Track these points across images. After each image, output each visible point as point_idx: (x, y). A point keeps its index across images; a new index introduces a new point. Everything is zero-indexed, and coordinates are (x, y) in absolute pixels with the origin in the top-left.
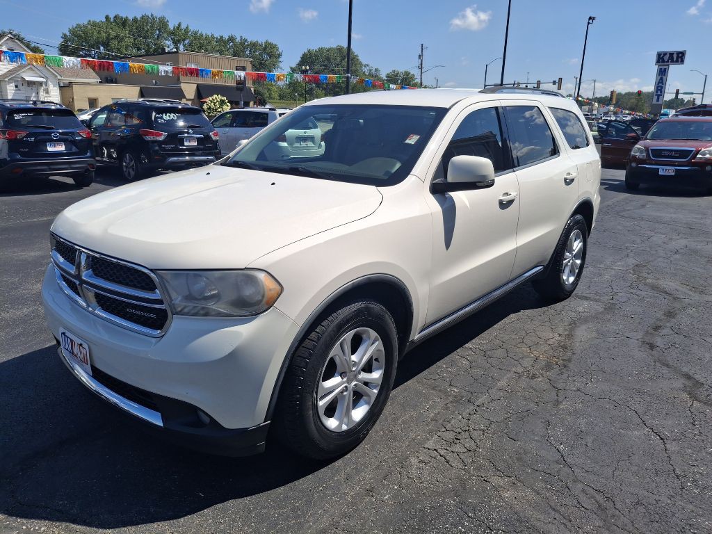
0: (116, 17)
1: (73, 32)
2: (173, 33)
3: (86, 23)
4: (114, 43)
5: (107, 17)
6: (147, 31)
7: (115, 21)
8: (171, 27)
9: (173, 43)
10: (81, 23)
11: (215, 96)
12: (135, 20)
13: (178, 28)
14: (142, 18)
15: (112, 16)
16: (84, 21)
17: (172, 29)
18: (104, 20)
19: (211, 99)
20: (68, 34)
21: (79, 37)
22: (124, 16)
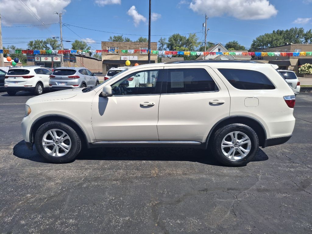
0: (278, 31)
1: (258, 39)
2: (306, 35)
3: (264, 35)
4: (275, 42)
5: (274, 31)
6: (291, 36)
7: (277, 33)
8: (305, 32)
9: (305, 39)
10: (262, 35)
11: (306, 64)
12: (287, 31)
13: (309, 32)
14: (291, 30)
15: (276, 31)
16: (263, 34)
17: (306, 33)
18: (272, 32)
19: (303, 65)
20: (255, 40)
21: (260, 40)
22: (282, 30)
